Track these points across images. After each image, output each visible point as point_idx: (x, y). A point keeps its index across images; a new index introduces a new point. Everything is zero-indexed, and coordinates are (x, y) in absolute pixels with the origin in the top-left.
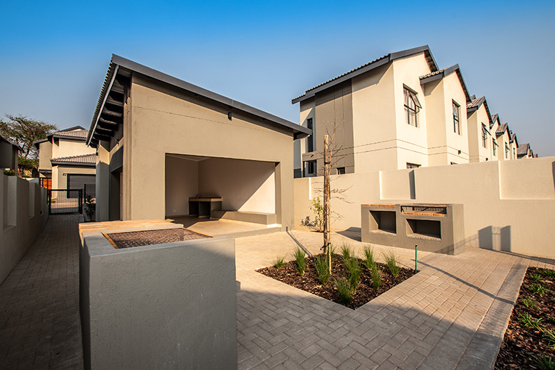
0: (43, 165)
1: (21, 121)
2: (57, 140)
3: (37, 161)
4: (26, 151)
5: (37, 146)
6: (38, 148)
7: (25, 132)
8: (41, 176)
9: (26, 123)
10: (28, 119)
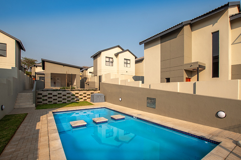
0: (33, 74)
1: (26, 59)
2: (37, 67)
3: (31, 73)
4: (27, 69)
5: (31, 68)
6: (31, 69)
7: (27, 62)
8: (32, 77)
9: (27, 59)
10: (28, 58)
